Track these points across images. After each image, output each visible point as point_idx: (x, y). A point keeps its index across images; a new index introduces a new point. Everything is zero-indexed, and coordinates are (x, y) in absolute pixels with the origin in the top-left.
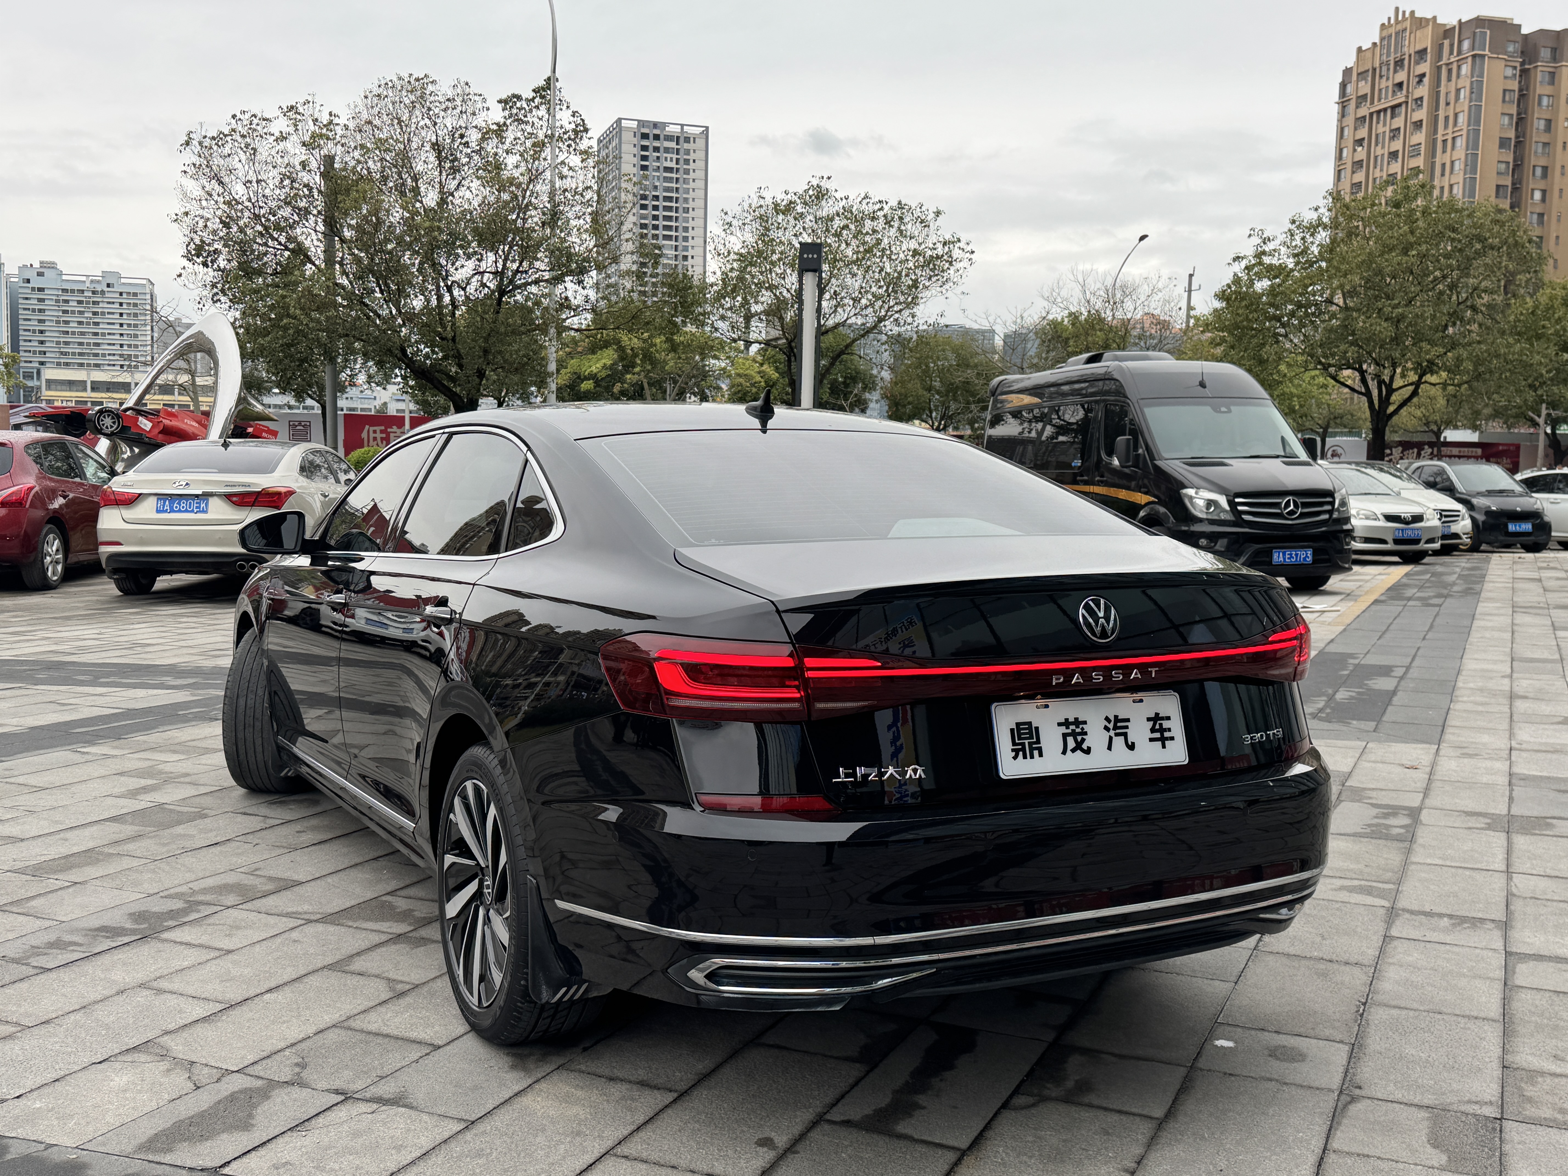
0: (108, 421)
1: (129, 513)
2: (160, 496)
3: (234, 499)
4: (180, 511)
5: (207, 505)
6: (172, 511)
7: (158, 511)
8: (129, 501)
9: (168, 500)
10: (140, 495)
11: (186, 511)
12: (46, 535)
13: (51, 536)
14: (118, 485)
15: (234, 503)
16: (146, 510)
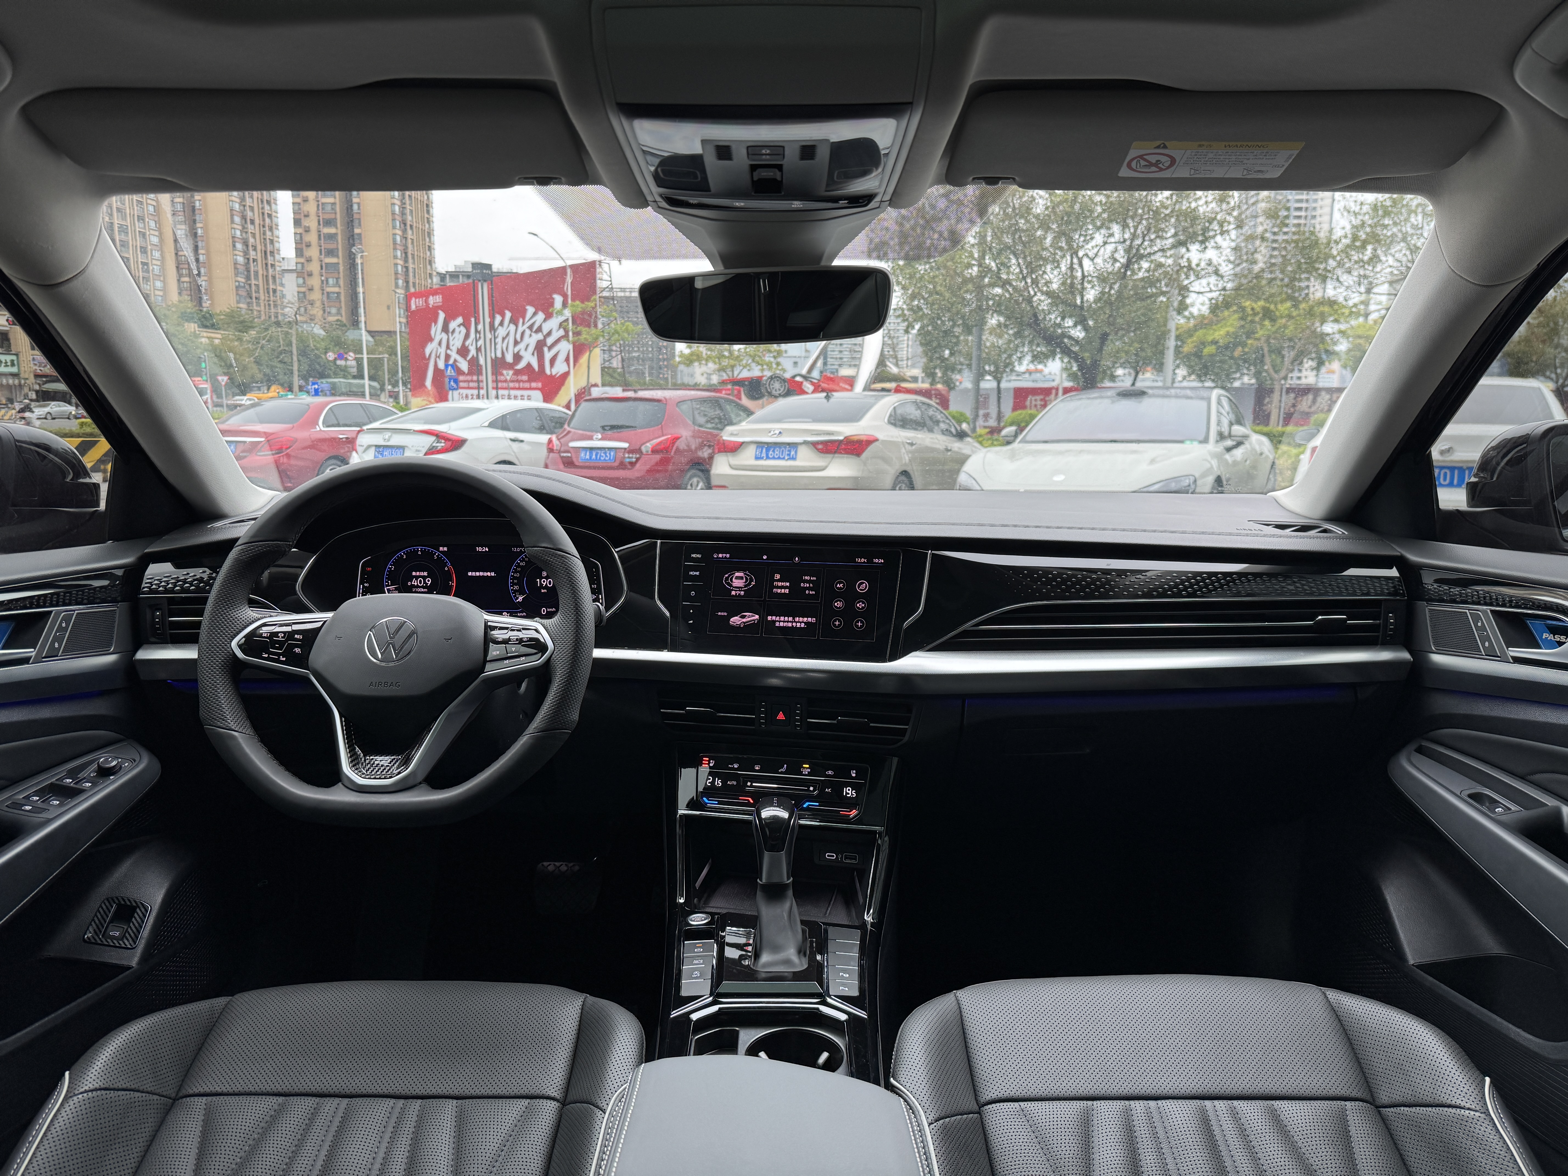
0: (777, 385)
1: (736, 460)
2: (760, 445)
3: (820, 447)
4: (774, 458)
5: (796, 452)
6: (768, 458)
7: (757, 458)
8: (733, 448)
9: (767, 448)
10: (743, 443)
11: (779, 458)
12: (690, 479)
13: (695, 480)
14: (728, 435)
15: (818, 450)
16: (747, 457)
